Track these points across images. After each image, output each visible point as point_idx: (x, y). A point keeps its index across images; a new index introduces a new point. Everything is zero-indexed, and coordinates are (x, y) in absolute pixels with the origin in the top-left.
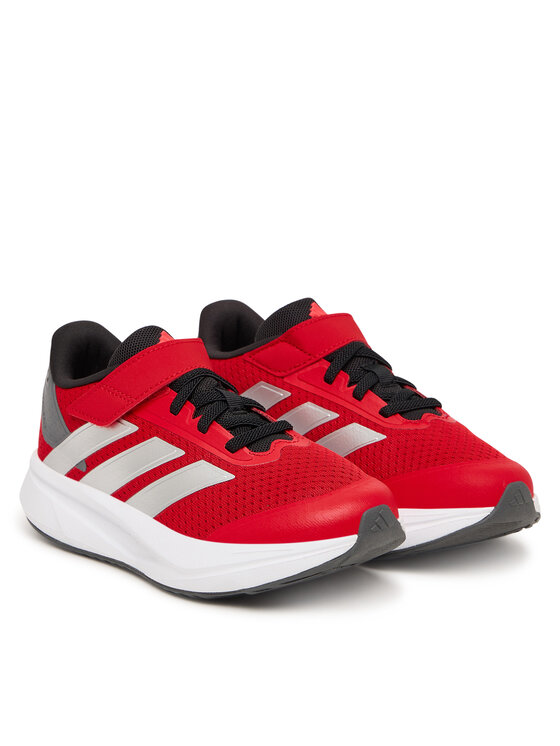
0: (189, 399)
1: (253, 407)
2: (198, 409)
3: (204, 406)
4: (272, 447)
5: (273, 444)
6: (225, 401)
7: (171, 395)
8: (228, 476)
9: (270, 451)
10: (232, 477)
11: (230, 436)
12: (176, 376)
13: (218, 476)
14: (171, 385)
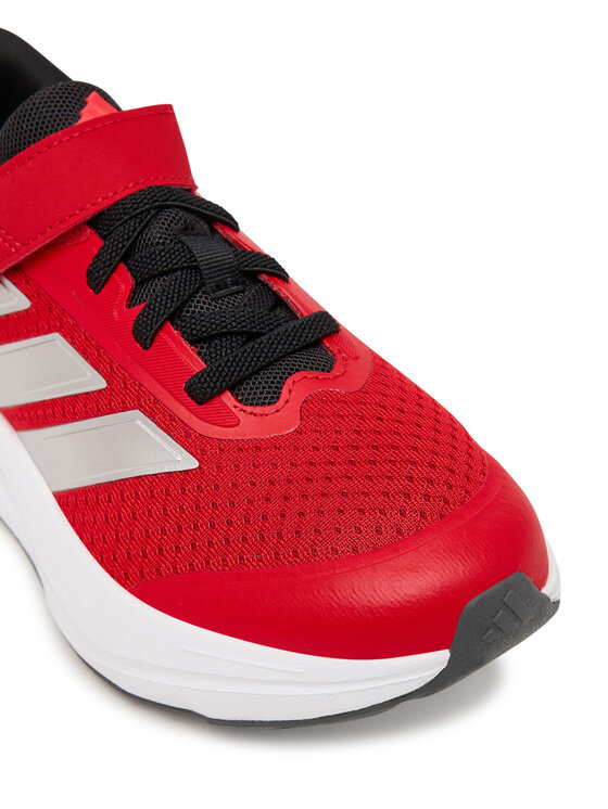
0: (125, 259)
1: (261, 272)
2: (140, 284)
3: (154, 277)
4: (285, 394)
5: (289, 381)
6: (197, 268)
7: (92, 243)
8: (184, 461)
9: (281, 403)
10: (193, 463)
11: (197, 365)
12: (102, 204)
13: (164, 455)
14: (93, 223)
